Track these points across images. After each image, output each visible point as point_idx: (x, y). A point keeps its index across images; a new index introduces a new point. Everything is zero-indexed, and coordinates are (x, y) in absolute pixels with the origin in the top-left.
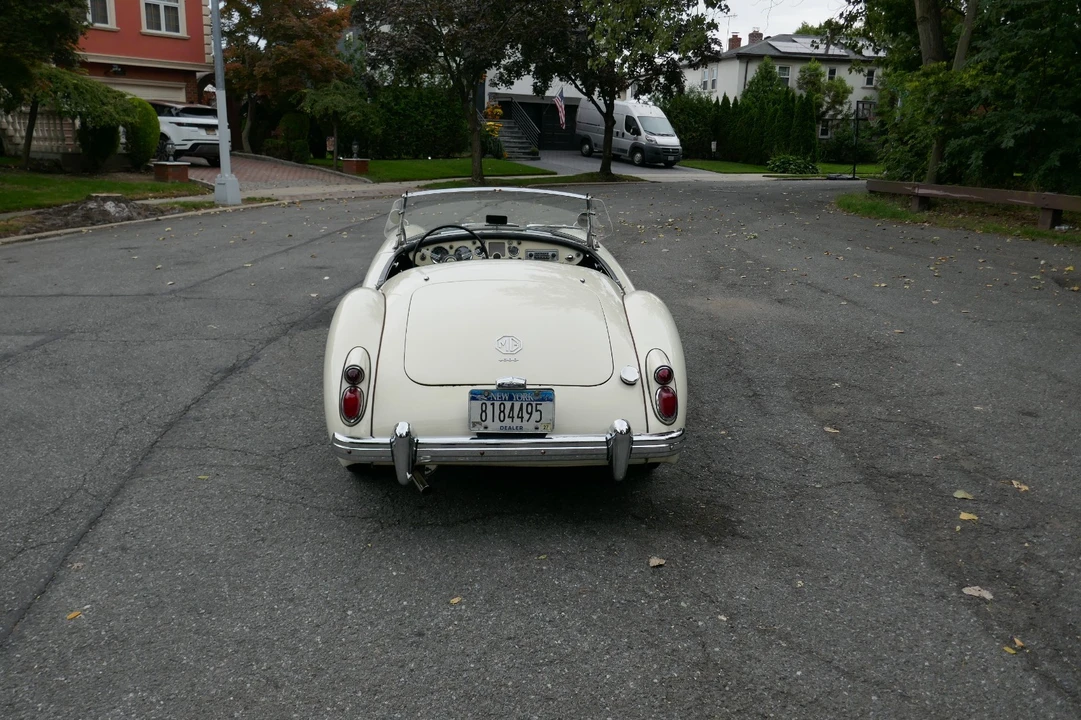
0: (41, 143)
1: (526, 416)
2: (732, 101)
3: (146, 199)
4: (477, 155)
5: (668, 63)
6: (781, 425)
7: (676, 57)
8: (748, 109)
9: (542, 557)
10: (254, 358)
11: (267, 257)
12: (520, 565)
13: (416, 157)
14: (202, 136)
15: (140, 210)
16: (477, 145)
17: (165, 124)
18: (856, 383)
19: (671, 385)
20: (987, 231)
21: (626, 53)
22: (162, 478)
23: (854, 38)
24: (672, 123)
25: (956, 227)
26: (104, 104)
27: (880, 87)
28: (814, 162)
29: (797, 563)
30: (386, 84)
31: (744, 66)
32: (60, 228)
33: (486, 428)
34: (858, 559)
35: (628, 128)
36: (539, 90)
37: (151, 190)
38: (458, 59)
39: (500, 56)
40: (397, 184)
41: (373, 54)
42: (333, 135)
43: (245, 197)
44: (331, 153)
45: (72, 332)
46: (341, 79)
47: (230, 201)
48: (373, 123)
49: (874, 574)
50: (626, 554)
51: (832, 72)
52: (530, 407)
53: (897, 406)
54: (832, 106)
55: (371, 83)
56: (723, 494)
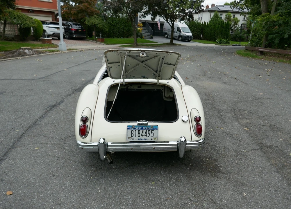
0: (8, 32)
1: (148, 135)
2: (206, 23)
3: (39, 49)
4: (135, 37)
5: (189, 12)
6: (230, 127)
7: (192, 10)
8: (211, 25)
9: (153, 183)
10: (62, 102)
11: (71, 67)
12: (145, 187)
13: (118, 38)
14: (56, 31)
15: (36, 52)
16: (135, 34)
17: (45, 27)
18: (251, 112)
19: (200, 123)
20: (280, 62)
21: (177, 9)
22: (22, 148)
23: (242, 6)
24: (190, 29)
25: (271, 60)
26: (26, 21)
27: (247, 20)
28: (229, 41)
29: (243, 184)
30: (109, 17)
31: (210, 13)
32: (11, 57)
33: (133, 139)
34: (263, 183)
35: (178, 30)
36: (153, 19)
37: (40, 46)
38: (130, 10)
39: (142, 9)
40: (113, 45)
41: (105, 7)
42: (94, 31)
43: (68, 48)
44: (94, 36)
45: (5, 92)
46: (96, 15)
47: (63, 50)
48: (106, 28)
49: (270, 189)
50: (183, 181)
51: (234, 16)
52: (149, 131)
53: (265, 120)
54: (234, 25)
55: (105, 16)
56: (214, 154)
